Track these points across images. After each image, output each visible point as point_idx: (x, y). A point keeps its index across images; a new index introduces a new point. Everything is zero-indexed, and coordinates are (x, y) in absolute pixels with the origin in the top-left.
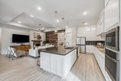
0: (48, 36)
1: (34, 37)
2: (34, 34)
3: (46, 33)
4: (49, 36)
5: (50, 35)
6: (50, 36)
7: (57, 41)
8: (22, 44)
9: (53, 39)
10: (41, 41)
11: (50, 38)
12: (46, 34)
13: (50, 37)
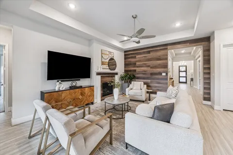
0: (133, 60)
1: (103, 63)
2: (102, 54)
3: (125, 52)
4: (137, 61)
5: (137, 56)
6: (139, 61)
7: (164, 74)
8: (74, 84)
9: (151, 68)
10: (117, 74)
11: (137, 67)
12: (125, 55)
13: (137, 63)
